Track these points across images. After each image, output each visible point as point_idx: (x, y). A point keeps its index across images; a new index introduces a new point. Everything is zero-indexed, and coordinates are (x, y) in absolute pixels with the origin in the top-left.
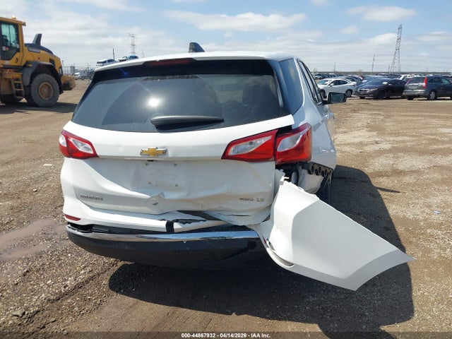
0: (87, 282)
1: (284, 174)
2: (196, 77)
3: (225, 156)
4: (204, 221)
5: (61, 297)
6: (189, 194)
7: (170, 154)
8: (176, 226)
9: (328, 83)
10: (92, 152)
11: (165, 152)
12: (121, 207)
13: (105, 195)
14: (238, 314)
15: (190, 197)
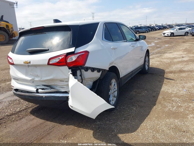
0: (23, 110)
1: (71, 71)
2: (46, 33)
3: (49, 64)
4: (51, 89)
5: (12, 114)
6: (41, 79)
7: (31, 63)
8: (40, 91)
9: (176, 29)
10: (13, 63)
11: (30, 62)
12: (24, 83)
13: (19, 78)
14: (67, 125)
15: (42, 80)
